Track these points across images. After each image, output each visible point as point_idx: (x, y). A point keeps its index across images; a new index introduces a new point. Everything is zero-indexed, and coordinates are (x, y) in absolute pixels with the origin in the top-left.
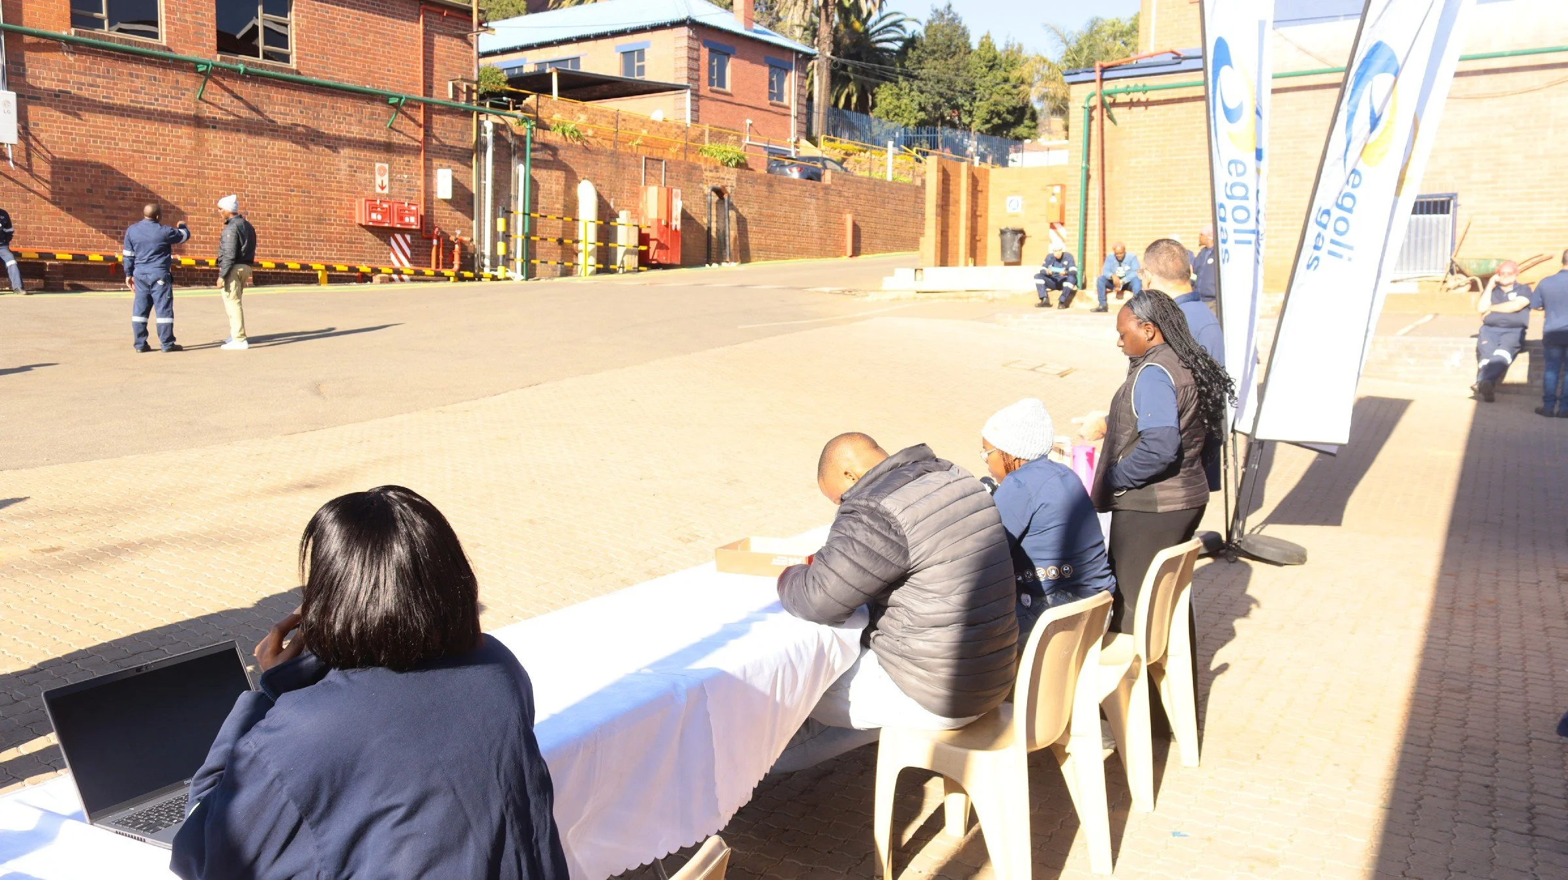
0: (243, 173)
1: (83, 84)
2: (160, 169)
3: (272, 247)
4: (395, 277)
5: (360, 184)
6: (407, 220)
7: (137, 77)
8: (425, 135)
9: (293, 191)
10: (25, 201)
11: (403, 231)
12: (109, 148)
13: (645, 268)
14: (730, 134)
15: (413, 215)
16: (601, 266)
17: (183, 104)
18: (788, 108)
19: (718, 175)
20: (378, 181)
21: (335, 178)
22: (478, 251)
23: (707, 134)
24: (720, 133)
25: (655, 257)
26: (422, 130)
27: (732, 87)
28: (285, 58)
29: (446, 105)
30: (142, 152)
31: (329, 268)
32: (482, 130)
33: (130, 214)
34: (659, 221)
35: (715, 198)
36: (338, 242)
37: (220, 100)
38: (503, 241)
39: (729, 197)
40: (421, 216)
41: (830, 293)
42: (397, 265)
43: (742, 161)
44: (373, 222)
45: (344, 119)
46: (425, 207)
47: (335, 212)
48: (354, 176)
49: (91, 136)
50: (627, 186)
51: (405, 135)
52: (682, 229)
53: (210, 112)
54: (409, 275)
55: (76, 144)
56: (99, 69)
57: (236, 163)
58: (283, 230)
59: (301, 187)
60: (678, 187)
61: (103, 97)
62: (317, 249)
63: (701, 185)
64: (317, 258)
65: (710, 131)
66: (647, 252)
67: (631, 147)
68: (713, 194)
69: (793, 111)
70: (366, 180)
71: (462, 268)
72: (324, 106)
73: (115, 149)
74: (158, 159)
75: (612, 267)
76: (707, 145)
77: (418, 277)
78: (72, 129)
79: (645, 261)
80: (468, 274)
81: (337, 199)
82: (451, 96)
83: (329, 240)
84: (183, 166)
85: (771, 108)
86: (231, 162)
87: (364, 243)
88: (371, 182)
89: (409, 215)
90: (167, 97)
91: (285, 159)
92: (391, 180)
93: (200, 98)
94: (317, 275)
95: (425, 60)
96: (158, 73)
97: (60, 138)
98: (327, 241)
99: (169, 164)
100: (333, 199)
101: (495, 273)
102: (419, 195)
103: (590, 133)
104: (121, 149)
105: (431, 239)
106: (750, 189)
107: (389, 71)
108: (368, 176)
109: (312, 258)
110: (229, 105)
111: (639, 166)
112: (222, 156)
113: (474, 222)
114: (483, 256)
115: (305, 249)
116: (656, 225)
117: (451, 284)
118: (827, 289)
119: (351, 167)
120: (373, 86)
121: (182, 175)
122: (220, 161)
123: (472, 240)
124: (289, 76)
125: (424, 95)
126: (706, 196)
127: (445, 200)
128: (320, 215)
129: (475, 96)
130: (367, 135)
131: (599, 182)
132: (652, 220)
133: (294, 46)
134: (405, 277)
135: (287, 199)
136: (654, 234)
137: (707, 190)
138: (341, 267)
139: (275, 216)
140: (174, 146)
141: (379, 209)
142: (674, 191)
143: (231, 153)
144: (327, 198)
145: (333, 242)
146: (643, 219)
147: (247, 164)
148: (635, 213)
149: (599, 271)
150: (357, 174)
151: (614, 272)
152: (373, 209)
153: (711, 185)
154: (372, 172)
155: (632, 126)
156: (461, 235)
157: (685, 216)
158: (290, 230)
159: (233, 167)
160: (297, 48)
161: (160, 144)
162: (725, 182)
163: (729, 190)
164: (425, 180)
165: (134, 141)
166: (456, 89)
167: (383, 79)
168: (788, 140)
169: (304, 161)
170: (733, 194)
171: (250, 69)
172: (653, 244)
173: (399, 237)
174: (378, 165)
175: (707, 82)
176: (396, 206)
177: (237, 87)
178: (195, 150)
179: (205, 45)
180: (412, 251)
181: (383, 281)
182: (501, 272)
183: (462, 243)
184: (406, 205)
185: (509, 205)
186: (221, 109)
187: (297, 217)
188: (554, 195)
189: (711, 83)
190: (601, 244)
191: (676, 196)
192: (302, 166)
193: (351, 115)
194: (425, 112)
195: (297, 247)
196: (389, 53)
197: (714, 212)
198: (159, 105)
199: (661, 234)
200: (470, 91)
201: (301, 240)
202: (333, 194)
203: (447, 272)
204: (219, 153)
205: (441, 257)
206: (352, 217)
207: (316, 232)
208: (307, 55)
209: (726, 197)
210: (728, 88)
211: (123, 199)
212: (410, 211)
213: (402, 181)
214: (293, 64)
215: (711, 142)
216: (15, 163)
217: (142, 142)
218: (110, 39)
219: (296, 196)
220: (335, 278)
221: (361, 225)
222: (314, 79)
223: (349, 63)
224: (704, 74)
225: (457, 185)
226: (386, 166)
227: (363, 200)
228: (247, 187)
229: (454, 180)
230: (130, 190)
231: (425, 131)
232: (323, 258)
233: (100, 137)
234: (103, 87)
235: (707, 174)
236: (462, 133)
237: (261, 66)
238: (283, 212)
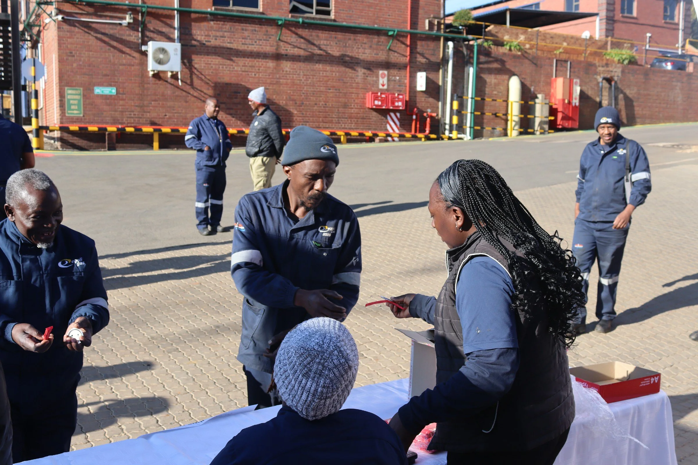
0: (301, 80)
1: (218, 36)
2: (256, 80)
3: (317, 122)
4: (389, 139)
5: (370, 84)
6: (396, 104)
7: (246, 30)
8: (411, 52)
9: (330, 89)
10: (186, 102)
11: (395, 111)
12: (229, 71)
13: (552, 131)
14: (625, 43)
15: (400, 101)
16: (522, 130)
17: (270, 43)
18: (678, 24)
19: (608, 69)
20: (381, 81)
21: (355, 81)
22: (442, 122)
23: (609, 43)
24: (619, 42)
25: (561, 123)
26: (408, 49)
27: (638, 13)
28: (328, 13)
29: (423, 34)
30: (247, 72)
31: (347, 134)
32: (447, 47)
33: (240, 107)
34: (564, 100)
35: (606, 84)
36: (356, 118)
37: (290, 40)
38: (457, 115)
39: (616, 83)
40: (406, 101)
41: (664, 147)
42: (390, 131)
43: (633, 60)
44: (376, 106)
45: (361, 46)
46: (410, 96)
47: (354, 101)
48: (366, 79)
49: (221, 65)
50: (543, 79)
51: (398, 53)
52: (580, 105)
53: (284, 47)
54: (398, 137)
55: (213, 70)
56: (226, 28)
57: (298, 75)
58: (324, 112)
59: (334, 87)
60: (578, 77)
61: (228, 43)
62: (343, 123)
63: (595, 76)
64: (343, 128)
65: (612, 42)
66: (556, 120)
67: (555, 54)
68: (604, 81)
69: (681, 26)
70: (373, 81)
71: (431, 132)
72: (350, 39)
73: (233, 71)
74: (255, 75)
75: (530, 130)
76: (609, 50)
77: (402, 137)
78: (212, 61)
79: (553, 126)
80: (433, 136)
81: (356, 93)
82: (427, 28)
83: (350, 118)
84: (269, 78)
85: (665, 25)
86: (295, 75)
87: (370, 119)
88: (376, 82)
89: (398, 101)
90: (261, 40)
91: (326, 71)
92: (389, 80)
93: (279, 39)
94: (340, 139)
95: (412, 8)
96: (257, 27)
97: (205, 66)
98: (349, 118)
99: (261, 78)
100: (353, 93)
101: (451, 135)
102: (406, 89)
103: (528, 46)
104: (237, 71)
105: (412, 115)
106: (632, 78)
107: (389, 16)
108: (375, 79)
109: (340, 128)
110: (295, 42)
111: (552, 66)
112: (290, 72)
113: (440, 104)
114: (445, 124)
115: (336, 123)
116: (562, 103)
117: (423, 142)
118: (661, 144)
119: (364, 74)
120: (379, 25)
121: (267, 83)
122: (289, 74)
123: (437, 115)
124: (330, 23)
125: (411, 28)
126: (598, 83)
127: (422, 92)
128: (346, 103)
129: (442, 26)
130: (375, 54)
131: (523, 76)
132: (559, 100)
133: (333, 5)
134: (396, 139)
135: (326, 95)
136: (560, 109)
137: (600, 79)
138: (354, 133)
139: (319, 104)
140: (264, 67)
141: (380, 98)
142: (575, 80)
143: (295, 69)
144: (350, 93)
145: (353, 118)
146: (553, 100)
147: (304, 75)
148: (548, 96)
149: (521, 133)
150: (369, 78)
151: (533, 133)
152: (376, 98)
153: (602, 76)
154: (377, 77)
155: (557, 40)
156: (432, 112)
157: (583, 95)
158: (327, 112)
159: (296, 77)
160: (335, 7)
161: (257, 67)
162: (613, 74)
163: (616, 78)
164: (410, 79)
165: (243, 66)
166: (431, 24)
167: (385, 21)
168: (677, 45)
169: (337, 72)
170: (618, 82)
171: (307, 21)
172: (560, 116)
173: (392, 114)
174: (381, 72)
175: (620, 12)
176: (390, 96)
177: (300, 31)
178: (275, 68)
179: (283, 10)
180: (400, 122)
181: (381, 141)
182: (454, 135)
183: (432, 118)
184: (396, 95)
185: (463, 93)
186: (290, 44)
187: (332, 105)
188: (493, 85)
189: (623, 11)
190: (522, 116)
191: (576, 83)
192: (336, 74)
193: (365, 43)
194: (411, 39)
195: (331, 122)
196: (390, 5)
197: (605, 93)
198: (257, 45)
199: (564, 108)
200: (439, 24)
201: (334, 118)
202: (354, 90)
203: (420, 135)
204: (287, 69)
205: (418, 126)
206: (364, 103)
207: (343, 113)
208: (340, 10)
209: (613, 83)
210: (635, 14)
211: (236, 98)
212: (398, 98)
213: (395, 81)
214: (332, 16)
215: (612, 48)
216: (182, 81)
217: (247, 66)
218: (232, 11)
219: (331, 92)
220: (351, 140)
221: (369, 108)
222: (344, 24)
223: (365, 13)
224: (618, 7)
225: (429, 81)
226: (386, 72)
227: (370, 93)
228: (304, 88)
229: (427, 78)
230: (239, 93)
231: (411, 50)
232: (346, 128)
233: (225, 65)
234: (228, 37)
235: (600, 69)
236: (434, 50)
237: (313, 19)
238: (324, 102)
